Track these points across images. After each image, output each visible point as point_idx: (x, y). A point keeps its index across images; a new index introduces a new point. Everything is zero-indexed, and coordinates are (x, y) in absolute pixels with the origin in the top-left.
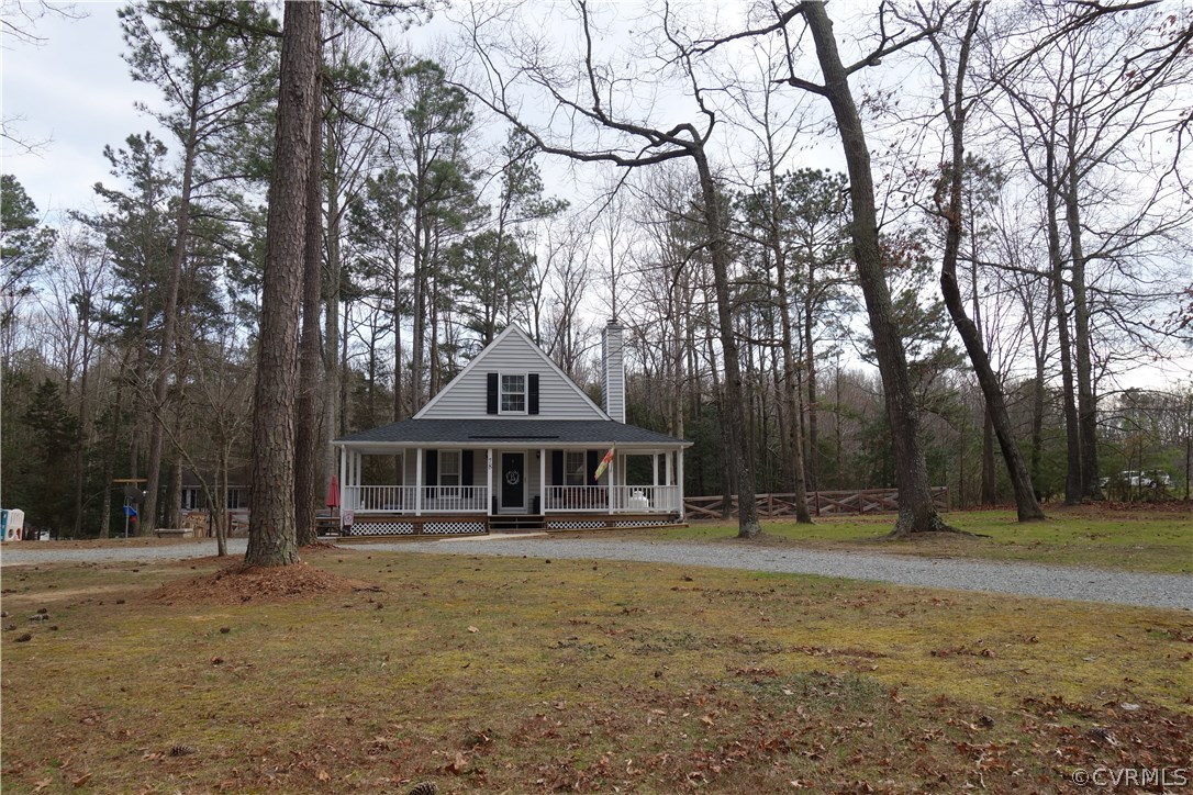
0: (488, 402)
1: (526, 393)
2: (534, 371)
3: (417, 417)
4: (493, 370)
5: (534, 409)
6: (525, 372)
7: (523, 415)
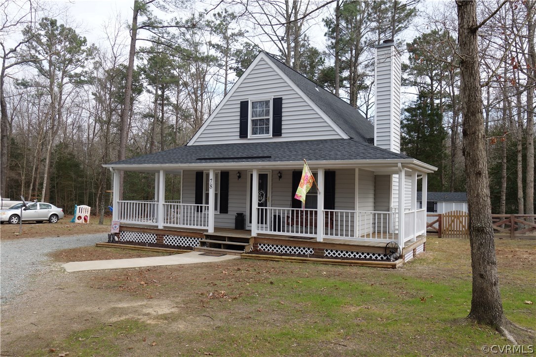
0: (241, 128)
1: (271, 117)
2: (278, 95)
3: (190, 144)
4: (244, 98)
5: (277, 132)
6: (270, 97)
7: (267, 138)
